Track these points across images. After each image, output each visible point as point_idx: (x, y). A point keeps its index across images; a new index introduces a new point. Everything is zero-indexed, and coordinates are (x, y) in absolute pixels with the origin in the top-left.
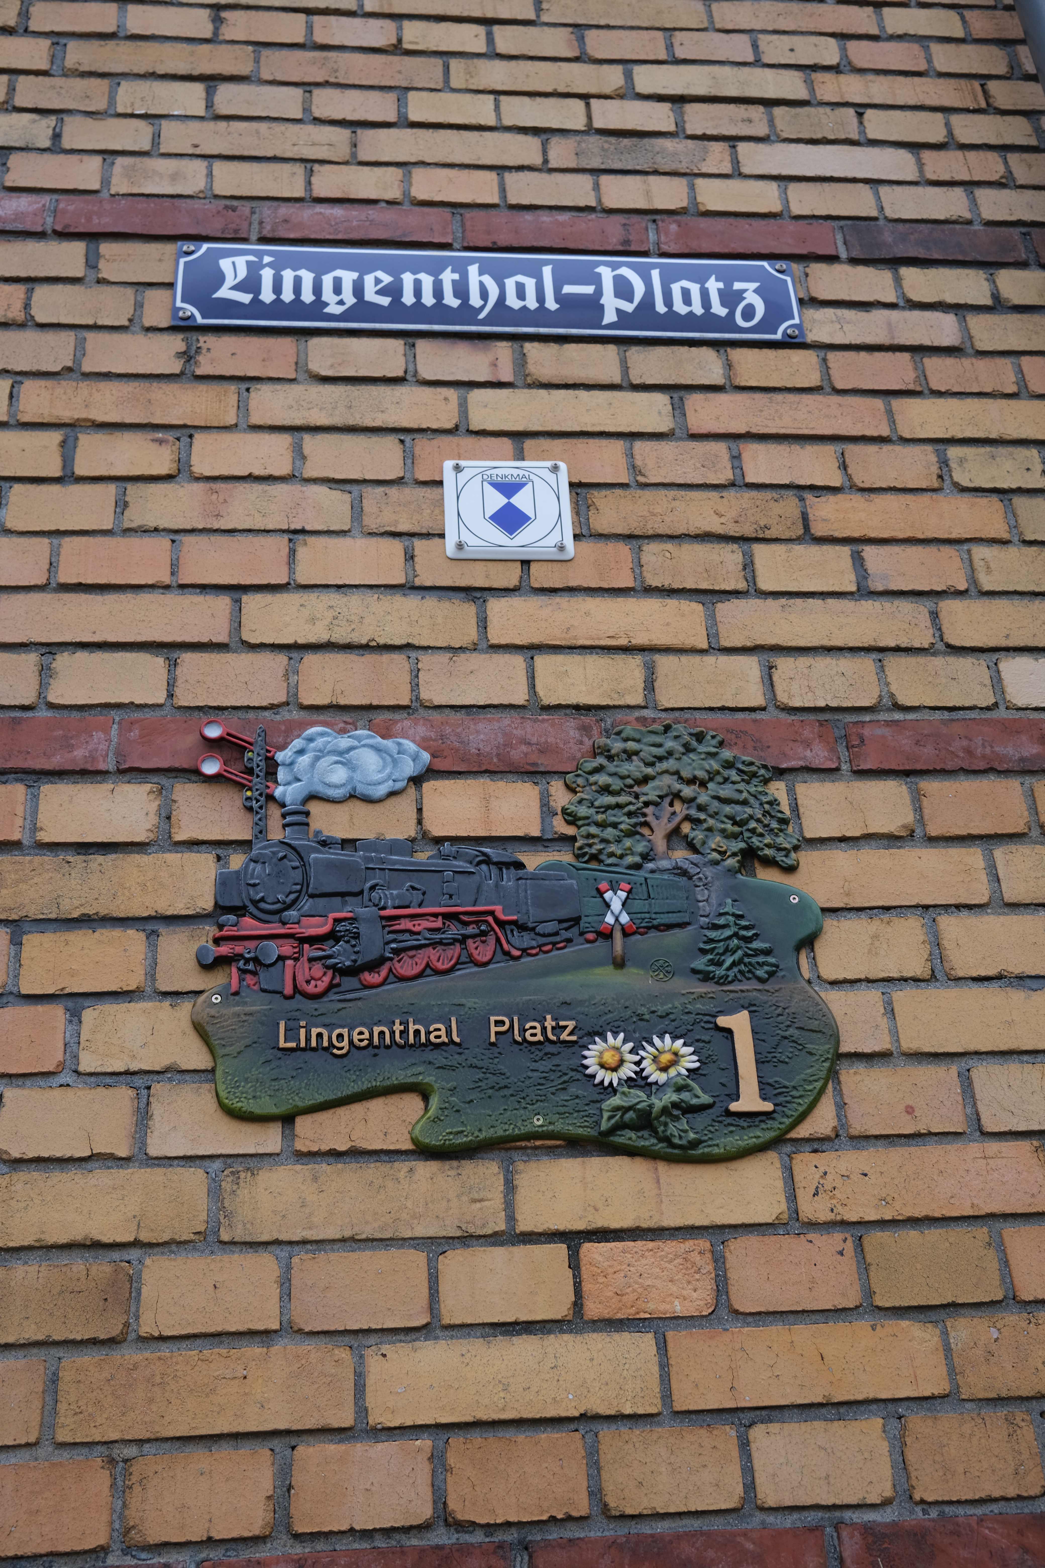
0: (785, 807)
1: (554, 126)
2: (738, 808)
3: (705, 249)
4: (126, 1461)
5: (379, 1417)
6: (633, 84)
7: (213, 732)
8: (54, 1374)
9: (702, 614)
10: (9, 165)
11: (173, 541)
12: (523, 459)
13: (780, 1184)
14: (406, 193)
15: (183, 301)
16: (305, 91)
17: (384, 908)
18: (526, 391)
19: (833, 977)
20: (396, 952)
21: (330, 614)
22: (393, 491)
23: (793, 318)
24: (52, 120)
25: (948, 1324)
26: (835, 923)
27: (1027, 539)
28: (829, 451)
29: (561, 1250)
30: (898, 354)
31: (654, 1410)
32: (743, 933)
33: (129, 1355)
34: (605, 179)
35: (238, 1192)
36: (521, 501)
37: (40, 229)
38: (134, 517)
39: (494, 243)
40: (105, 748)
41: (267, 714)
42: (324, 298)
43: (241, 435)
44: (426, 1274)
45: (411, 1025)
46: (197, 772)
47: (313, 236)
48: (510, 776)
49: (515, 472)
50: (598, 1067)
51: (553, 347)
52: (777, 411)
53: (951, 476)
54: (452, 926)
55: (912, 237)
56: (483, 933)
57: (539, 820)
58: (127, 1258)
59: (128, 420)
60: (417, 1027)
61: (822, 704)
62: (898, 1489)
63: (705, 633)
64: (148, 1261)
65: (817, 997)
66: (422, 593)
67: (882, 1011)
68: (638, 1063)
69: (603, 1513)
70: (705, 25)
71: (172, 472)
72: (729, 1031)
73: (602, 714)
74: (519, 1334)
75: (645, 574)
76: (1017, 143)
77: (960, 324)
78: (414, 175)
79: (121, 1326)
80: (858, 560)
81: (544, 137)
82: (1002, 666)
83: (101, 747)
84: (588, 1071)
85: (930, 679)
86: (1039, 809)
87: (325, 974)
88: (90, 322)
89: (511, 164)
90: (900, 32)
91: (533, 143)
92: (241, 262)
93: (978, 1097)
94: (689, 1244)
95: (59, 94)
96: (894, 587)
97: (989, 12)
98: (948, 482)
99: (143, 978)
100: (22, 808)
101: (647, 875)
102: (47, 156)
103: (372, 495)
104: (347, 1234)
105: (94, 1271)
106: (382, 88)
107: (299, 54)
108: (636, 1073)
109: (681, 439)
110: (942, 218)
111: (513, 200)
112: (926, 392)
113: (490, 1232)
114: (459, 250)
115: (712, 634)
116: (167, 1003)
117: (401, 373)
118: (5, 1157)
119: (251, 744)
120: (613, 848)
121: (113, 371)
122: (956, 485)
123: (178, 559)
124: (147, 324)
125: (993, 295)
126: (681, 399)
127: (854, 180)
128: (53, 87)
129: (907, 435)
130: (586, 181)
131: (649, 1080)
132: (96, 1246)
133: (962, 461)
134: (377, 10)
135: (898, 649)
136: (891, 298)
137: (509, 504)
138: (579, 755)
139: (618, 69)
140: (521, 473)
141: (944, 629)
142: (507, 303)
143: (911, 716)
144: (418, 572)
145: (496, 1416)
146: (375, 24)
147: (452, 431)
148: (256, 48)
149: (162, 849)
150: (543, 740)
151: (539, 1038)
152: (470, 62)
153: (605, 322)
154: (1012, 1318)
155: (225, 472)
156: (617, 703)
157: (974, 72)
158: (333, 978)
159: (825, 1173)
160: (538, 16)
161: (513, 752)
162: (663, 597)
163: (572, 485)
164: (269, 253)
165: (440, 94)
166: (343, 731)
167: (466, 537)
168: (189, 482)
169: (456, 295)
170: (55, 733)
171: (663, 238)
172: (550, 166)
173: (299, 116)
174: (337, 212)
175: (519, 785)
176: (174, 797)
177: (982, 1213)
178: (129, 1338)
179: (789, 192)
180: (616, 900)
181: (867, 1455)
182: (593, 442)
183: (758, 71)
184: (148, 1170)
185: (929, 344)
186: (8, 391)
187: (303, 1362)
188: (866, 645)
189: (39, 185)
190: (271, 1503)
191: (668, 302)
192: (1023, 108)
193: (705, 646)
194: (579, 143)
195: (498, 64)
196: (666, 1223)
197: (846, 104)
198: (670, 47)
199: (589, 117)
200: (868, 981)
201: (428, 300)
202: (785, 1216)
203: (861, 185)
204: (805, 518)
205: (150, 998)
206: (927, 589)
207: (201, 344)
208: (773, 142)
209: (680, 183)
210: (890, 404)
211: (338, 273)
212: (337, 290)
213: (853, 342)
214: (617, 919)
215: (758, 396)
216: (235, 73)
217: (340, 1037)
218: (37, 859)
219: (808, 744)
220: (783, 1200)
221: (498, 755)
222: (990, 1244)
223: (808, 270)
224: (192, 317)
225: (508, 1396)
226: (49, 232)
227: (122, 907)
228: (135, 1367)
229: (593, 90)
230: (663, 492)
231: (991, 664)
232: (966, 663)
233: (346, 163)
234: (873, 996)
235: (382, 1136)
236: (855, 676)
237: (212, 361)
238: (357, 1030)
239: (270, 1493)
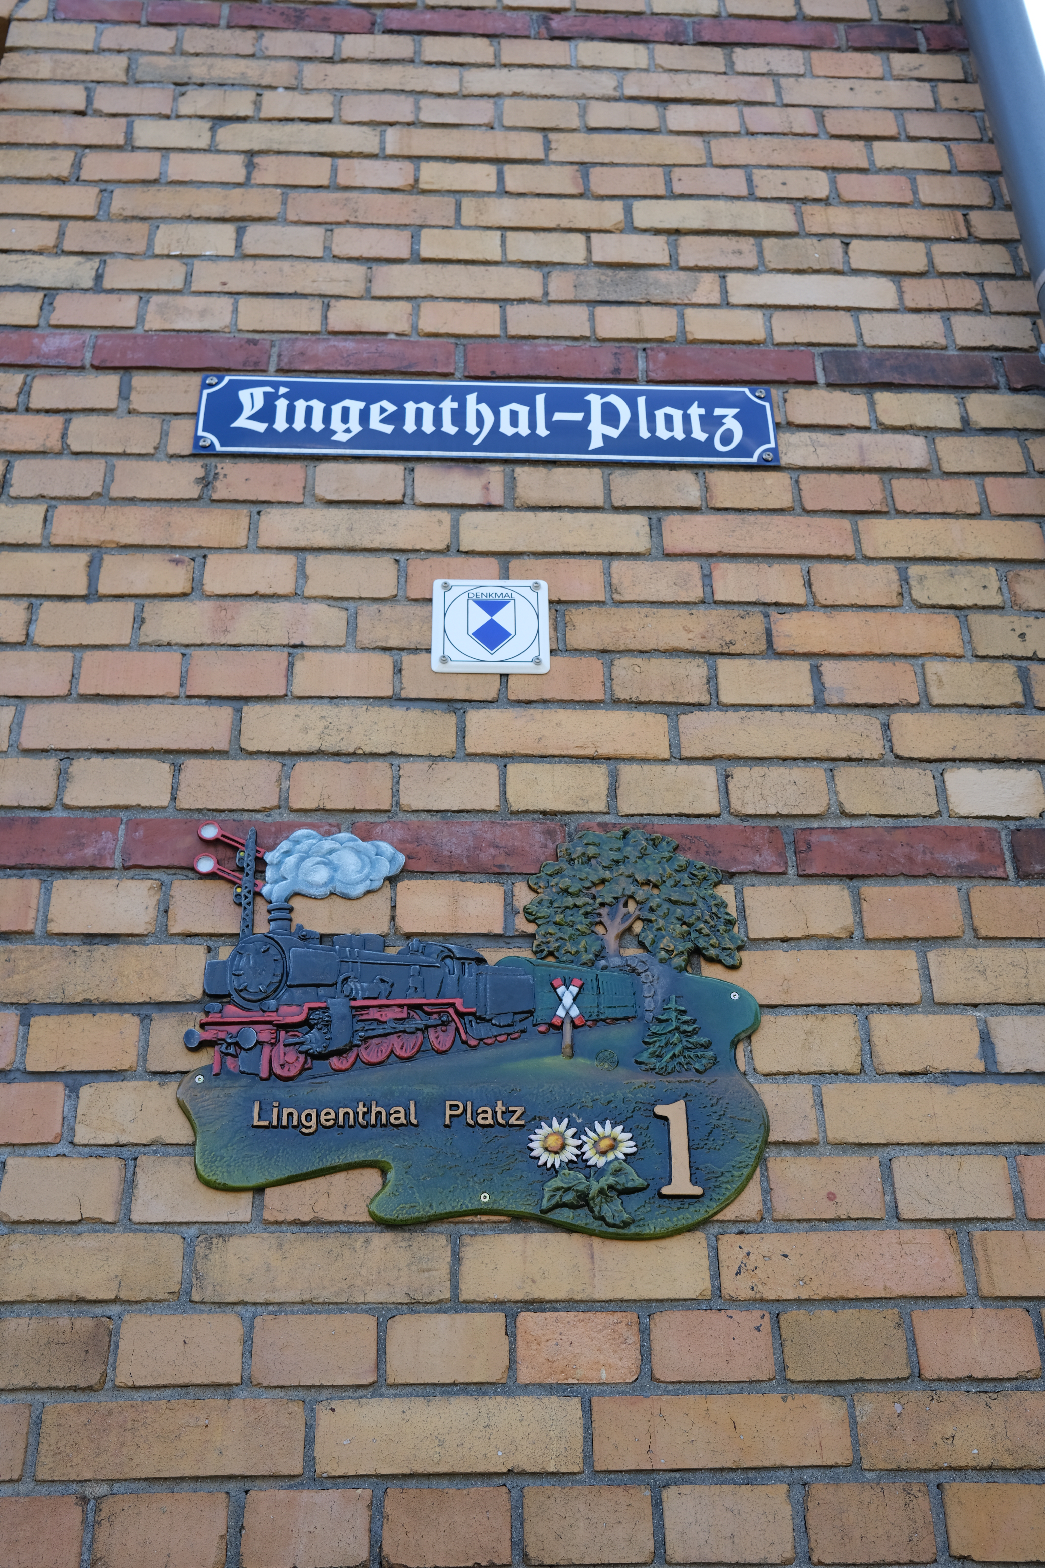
0: (732, 911)
1: (556, 260)
2: (688, 909)
3: (691, 375)
4: (97, 1499)
5: (325, 1466)
6: (632, 219)
7: (210, 832)
8: (38, 1417)
9: (666, 725)
10: (55, 304)
11: (184, 655)
12: (508, 578)
13: (705, 1262)
14: (415, 327)
15: (204, 430)
16: (327, 230)
17: (354, 999)
18: (514, 513)
19: (767, 1070)
20: (365, 1039)
21: (321, 724)
22: (386, 609)
23: (769, 442)
24: (95, 263)
25: (856, 1398)
26: (772, 1019)
27: (979, 654)
28: (795, 569)
29: (499, 1318)
30: (867, 476)
31: (576, 1469)
32: (685, 1027)
33: (104, 1402)
34: (600, 310)
35: (210, 1257)
36: (503, 618)
37: (79, 364)
38: (150, 633)
39: (493, 372)
40: (112, 846)
41: (259, 816)
42: (332, 427)
43: (250, 556)
44: (375, 1337)
45: (373, 1107)
46: (193, 869)
47: (326, 368)
48: (478, 876)
49: (499, 591)
50: (542, 1150)
51: (542, 471)
52: (748, 531)
53: (910, 594)
54: (416, 1016)
55: (888, 363)
56: (444, 1024)
57: (502, 919)
58: (108, 1313)
59: (149, 542)
60: (378, 1109)
61: (772, 811)
62: (798, 1550)
63: (667, 743)
64: (126, 1318)
65: (750, 1088)
66: (407, 703)
67: (812, 1102)
68: (579, 1147)
69: (524, 1562)
70: (704, 161)
71: (187, 590)
72: (666, 1119)
73: (566, 819)
74: (457, 1394)
75: (614, 687)
76: (994, 271)
77: (929, 446)
78: (422, 309)
79: (99, 1376)
80: (816, 674)
81: (546, 270)
82: (947, 776)
83: (109, 845)
84: (533, 1154)
85: (877, 788)
86: (974, 913)
87: (298, 1058)
88: (120, 450)
89: (513, 297)
90: (888, 165)
91: (535, 276)
92: (259, 393)
93: (896, 1186)
94: (617, 1317)
95: (103, 237)
96: (848, 700)
97: (976, 145)
98: (907, 598)
99: (135, 1058)
100: (36, 901)
101: (599, 972)
102: (89, 296)
103: (367, 612)
104: (306, 1297)
105: (78, 1323)
106: (397, 226)
107: (323, 195)
108: (577, 1156)
109: (657, 558)
110: (918, 344)
111: (512, 331)
112: (893, 512)
113: (435, 1299)
114: (461, 380)
115: (675, 744)
116: (155, 1083)
117: (399, 497)
118: (5, 1219)
119: (242, 845)
120: (569, 946)
121: (138, 496)
122: (914, 601)
123: (187, 672)
124: (171, 451)
125: (962, 418)
126: (659, 520)
127: (836, 308)
128: (99, 231)
129: (870, 554)
130: (582, 312)
131: (589, 1163)
132: (82, 1301)
133: (921, 579)
134: (397, 152)
135: (849, 760)
136: (864, 421)
137: (492, 620)
138: (542, 858)
139: (618, 205)
140: (504, 591)
141: (894, 740)
142: (501, 430)
143: (857, 823)
144: (405, 685)
145: (430, 1470)
146: (394, 165)
147: (445, 552)
148: (284, 190)
149: (160, 942)
150: (510, 844)
151: (490, 1121)
152: (480, 200)
153: (591, 448)
154: (917, 1395)
155: (233, 590)
156: (581, 809)
157: (957, 203)
158: (305, 1062)
159: (748, 1254)
160: (547, 155)
161: (482, 855)
162: (630, 709)
163: (551, 602)
164: (285, 384)
165: (452, 231)
166: (327, 834)
167: (450, 652)
168: (201, 600)
169: (454, 423)
170: (69, 833)
171: (651, 366)
172: (550, 298)
173: (320, 254)
174: (349, 345)
175: (486, 886)
176: (172, 893)
177: (894, 1295)
178: (106, 1387)
179: (774, 321)
180: (567, 995)
181: (770, 1518)
182: (573, 561)
183: (751, 204)
184: (131, 1234)
185: (898, 466)
186: (42, 515)
187: (260, 1413)
188: (818, 756)
189: (81, 323)
190: (224, 1541)
191: (652, 428)
192: (1002, 237)
193: (667, 755)
194: (578, 276)
195: (507, 201)
196: (597, 1296)
197: (833, 235)
198: (669, 182)
199: (589, 250)
200: (801, 1074)
201: (428, 427)
202: (709, 1293)
203: (842, 312)
204: (769, 634)
205: (141, 1078)
206: (880, 702)
207: (219, 470)
208: (762, 272)
209: (670, 314)
210: (857, 524)
211: (347, 403)
212: (345, 418)
213: (825, 465)
214: (567, 1013)
215: (732, 517)
216: (264, 214)
217: (309, 1116)
218: (47, 948)
219: (758, 850)
220: (708, 1277)
221: (468, 857)
222: (899, 1325)
223: (787, 395)
224: (212, 444)
225: (443, 1452)
226: (88, 366)
227: (120, 993)
228: (110, 1413)
229: (594, 226)
230: (636, 609)
231: (937, 775)
232: (912, 773)
233: (360, 298)
234: (803, 1090)
235: (342, 1209)
236: (807, 785)
237: (228, 486)
238: (325, 1111)
239: (224, 1532)
